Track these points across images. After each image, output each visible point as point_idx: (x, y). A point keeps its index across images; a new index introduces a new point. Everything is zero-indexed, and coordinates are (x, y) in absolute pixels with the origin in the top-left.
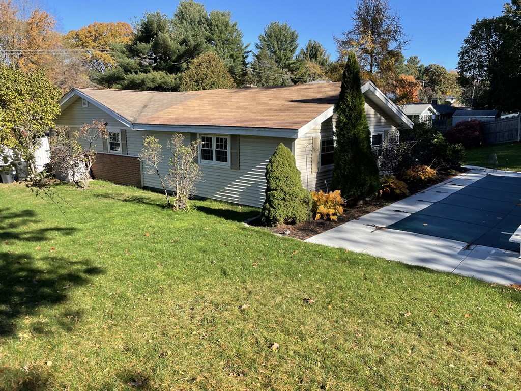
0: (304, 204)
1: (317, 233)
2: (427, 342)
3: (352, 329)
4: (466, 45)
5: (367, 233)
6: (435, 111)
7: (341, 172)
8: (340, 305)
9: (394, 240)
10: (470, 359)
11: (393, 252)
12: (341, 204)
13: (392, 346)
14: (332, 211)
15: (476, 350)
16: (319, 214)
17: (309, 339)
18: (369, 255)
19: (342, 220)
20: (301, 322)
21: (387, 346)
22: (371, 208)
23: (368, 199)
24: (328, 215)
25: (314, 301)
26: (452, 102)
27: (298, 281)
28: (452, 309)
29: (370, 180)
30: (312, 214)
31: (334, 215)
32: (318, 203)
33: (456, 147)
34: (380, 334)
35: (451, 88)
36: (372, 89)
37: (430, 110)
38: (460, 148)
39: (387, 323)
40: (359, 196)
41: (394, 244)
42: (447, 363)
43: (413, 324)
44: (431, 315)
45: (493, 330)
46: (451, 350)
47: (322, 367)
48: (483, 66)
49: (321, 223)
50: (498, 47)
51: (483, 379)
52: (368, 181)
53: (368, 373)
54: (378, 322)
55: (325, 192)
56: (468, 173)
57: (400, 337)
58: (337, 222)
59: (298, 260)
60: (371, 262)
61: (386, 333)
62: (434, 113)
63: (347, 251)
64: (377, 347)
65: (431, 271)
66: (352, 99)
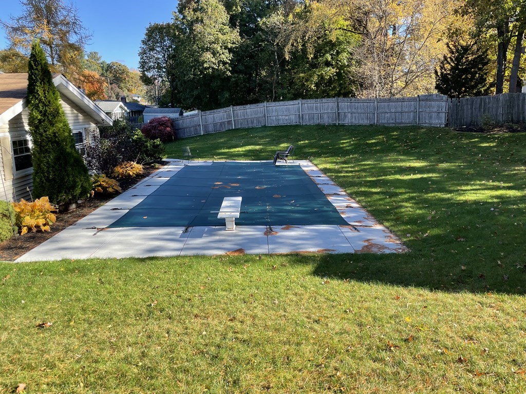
0: (5, 218)
1: (28, 249)
2: (179, 322)
3: (105, 336)
4: (145, 47)
5: (89, 237)
6: (126, 108)
7: (45, 176)
8: (84, 317)
9: (118, 238)
10: (216, 322)
11: (121, 250)
12: (51, 212)
13: (149, 337)
14: (41, 221)
15: (217, 313)
16: (26, 228)
17: (60, 365)
18: (99, 259)
19: (55, 230)
20: (43, 350)
21: (144, 338)
22: (85, 210)
23: (79, 202)
24: (37, 226)
25: (52, 324)
26: (139, 99)
27: (23, 308)
28: (190, 286)
29: (81, 181)
30: (16, 228)
31: (44, 225)
32: (22, 215)
33: (155, 142)
34: (134, 331)
35: (135, 86)
36: (64, 83)
37: (121, 107)
38: (158, 143)
39: (138, 318)
40: (70, 200)
41: (120, 243)
42: (200, 333)
43: (162, 310)
44: (174, 297)
45: (224, 293)
46: (199, 320)
47: (86, 386)
48: (162, 67)
49: (31, 237)
50: (172, 51)
51: (230, 335)
52: (78, 182)
53: (136, 371)
54: (129, 321)
55: (28, 200)
56: (169, 165)
57: (153, 326)
58: (50, 232)
59: (14, 285)
60: (103, 265)
61: (139, 328)
62: (126, 111)
63: (73, 261)
64: (136, 343)
65: (162, 258)
66: (45, 93)
